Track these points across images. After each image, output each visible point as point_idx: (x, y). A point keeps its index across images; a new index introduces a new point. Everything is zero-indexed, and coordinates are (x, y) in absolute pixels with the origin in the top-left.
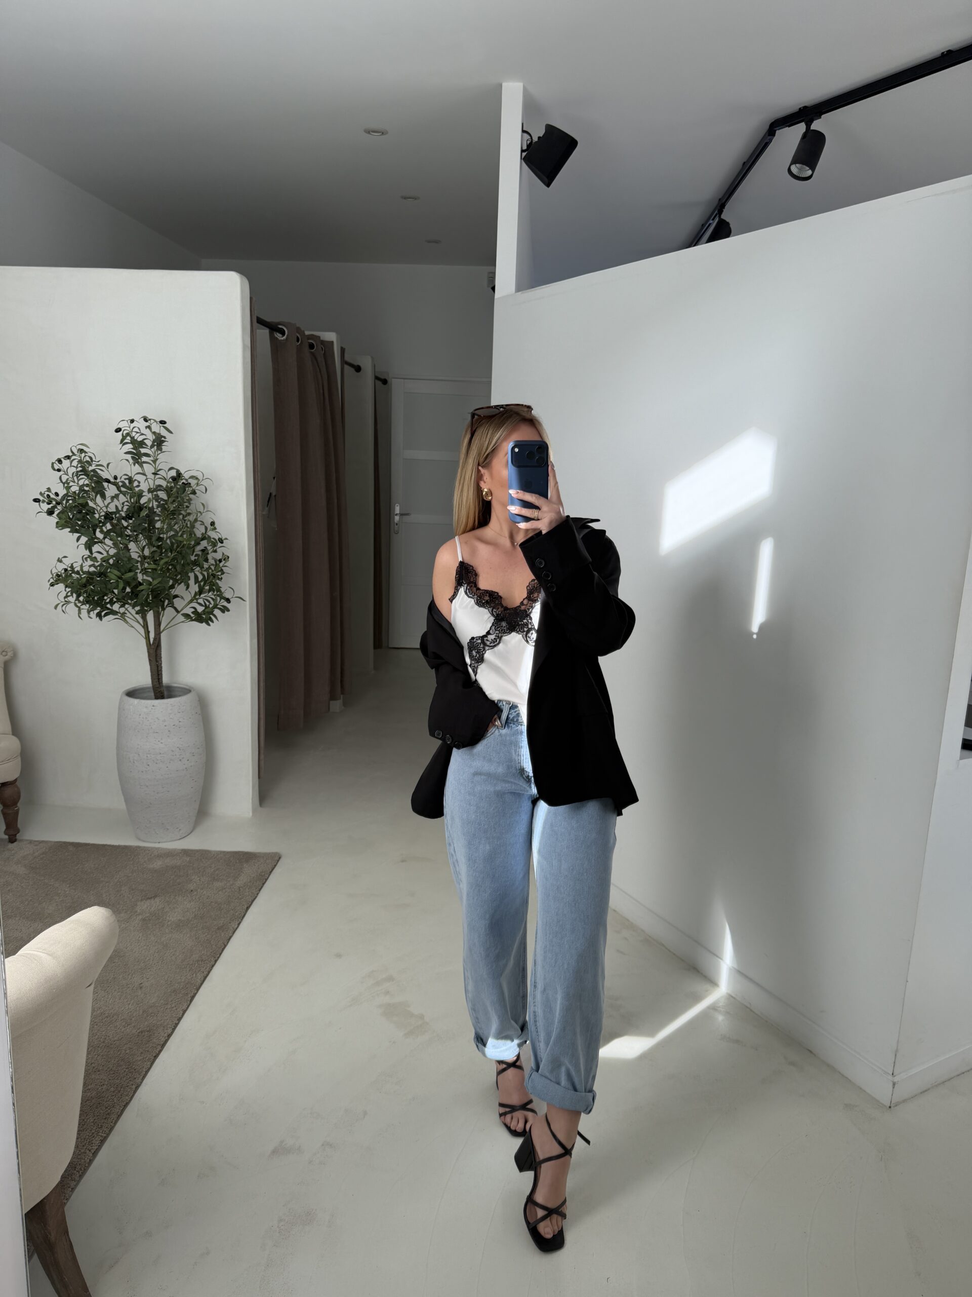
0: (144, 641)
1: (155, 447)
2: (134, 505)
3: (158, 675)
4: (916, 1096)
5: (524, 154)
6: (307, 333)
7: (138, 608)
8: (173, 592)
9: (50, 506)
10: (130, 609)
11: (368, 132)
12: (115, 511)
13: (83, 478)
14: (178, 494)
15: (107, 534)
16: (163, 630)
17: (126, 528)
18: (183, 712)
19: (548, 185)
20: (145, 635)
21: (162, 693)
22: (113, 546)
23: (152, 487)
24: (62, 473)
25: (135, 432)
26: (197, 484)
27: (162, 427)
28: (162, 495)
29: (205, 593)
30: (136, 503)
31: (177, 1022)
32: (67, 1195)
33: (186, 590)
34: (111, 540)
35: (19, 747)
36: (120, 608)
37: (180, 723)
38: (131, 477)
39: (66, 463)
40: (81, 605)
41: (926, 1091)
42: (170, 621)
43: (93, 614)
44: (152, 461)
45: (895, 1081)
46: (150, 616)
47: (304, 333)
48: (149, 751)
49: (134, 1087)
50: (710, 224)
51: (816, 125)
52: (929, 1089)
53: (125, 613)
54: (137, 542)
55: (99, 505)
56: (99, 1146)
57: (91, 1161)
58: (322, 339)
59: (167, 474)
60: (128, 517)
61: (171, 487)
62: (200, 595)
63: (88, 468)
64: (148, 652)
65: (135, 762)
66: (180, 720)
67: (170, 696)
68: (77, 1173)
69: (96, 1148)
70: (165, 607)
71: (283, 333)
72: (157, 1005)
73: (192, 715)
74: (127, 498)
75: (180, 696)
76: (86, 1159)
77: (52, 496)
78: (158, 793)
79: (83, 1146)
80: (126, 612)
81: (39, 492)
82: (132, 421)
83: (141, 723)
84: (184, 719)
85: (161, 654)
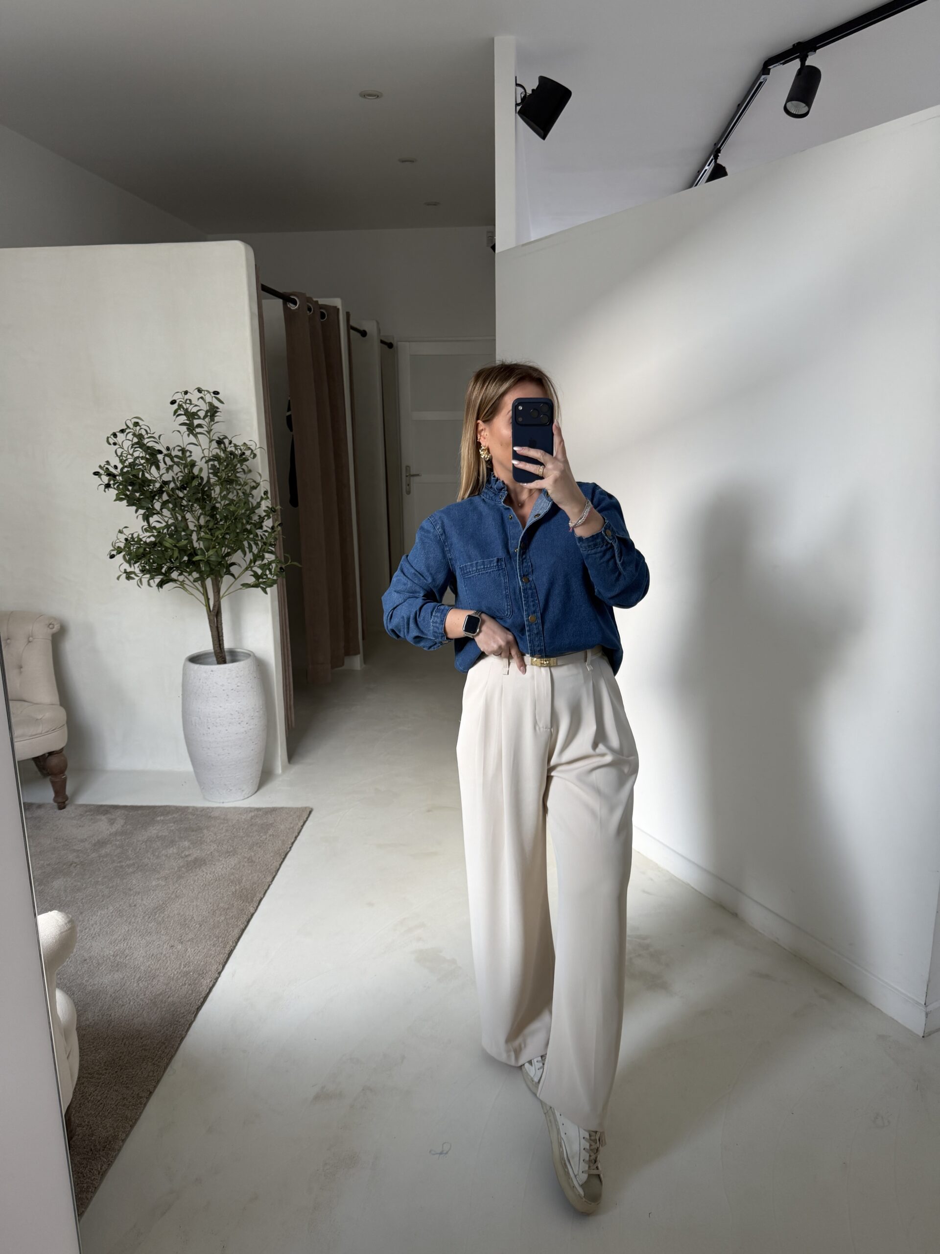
0: (204, 608)
2: (187, 475)
3: (219, 641)
5: (519, 108)
7: (196, 576)
8: (231, 559)
10: (189, 576)
11: (364, 95)
13: (138, 451)
16: (222, 599)
18: (241, 677)
19: (543, 138)
20: (205, 603)
21: (223, 658)
22: (171, 516)
23: (207, 457)
24: (117, 446)
25: (189, 404)
27: (214, 398)
29: (259, 560)
30: (189, 473)
33: (242, 558)
34: (169, 510)
35: (66, 716)
38: (184, 448)
39: (121, 437)
42: (229, 589)
43: (154, 584)
44: (205, 431)
46: (209, 582)
50: (706, 170)
53: (184, 581)
54: (192, 511)
62: (255, 563)
63: (144, 440)
64: (209, 618)
65: (197, 725)
67: (231, 661)
70: (223, 574)
71: (295, 302)
73: (252, 679)
74: (181, 469)
75: (241, 660)
77: (111, 469)
78: (219, 755)
82: (186, 393)
83: (201, 687)
84: (242, 683)
85: (221, 620)
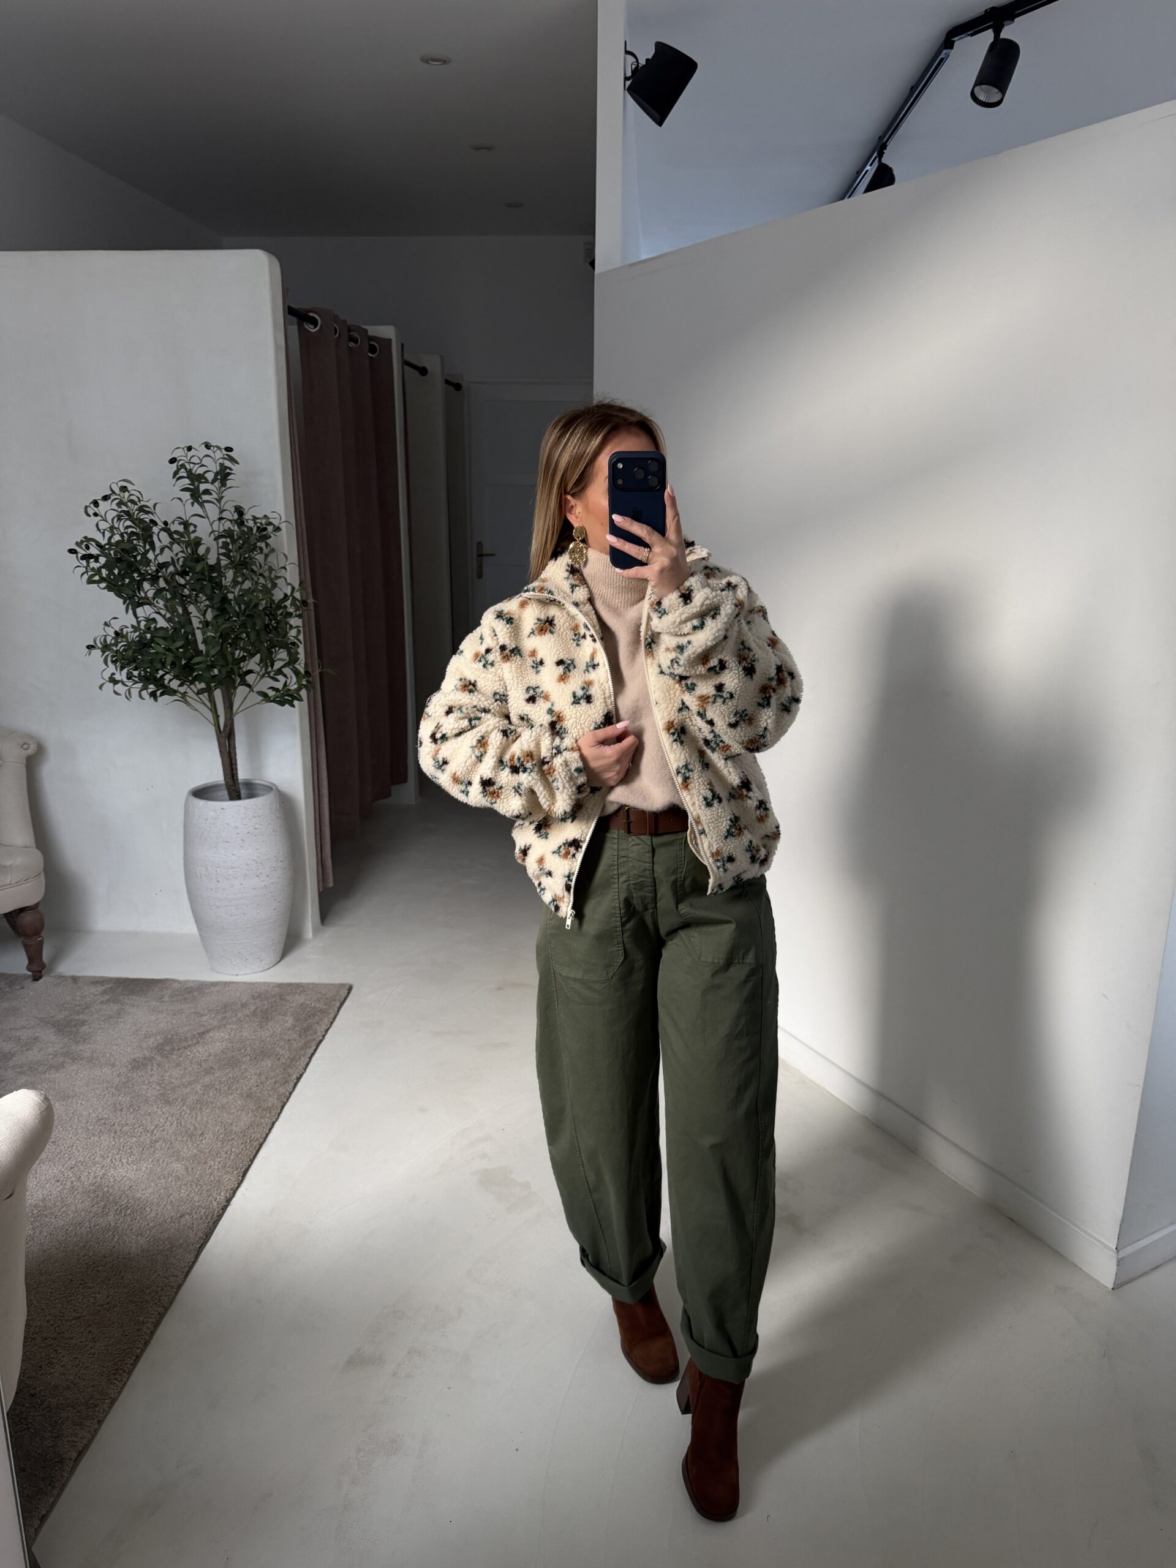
1: (219, 482)
2: (190, 556)
3: (232, 769)
5: (629, 86)
7: (203, 685)
8: (246, 666)
10: (192, 687)
15: (159, 592)
16: (236, 713)
17: (184, 586)
18: (259, 816)
19: (660, 124)
20: (214, 720)
21: (237, 792)
24: (100, 518)
25: (193, 463)
27: (224, 456)
30: (193, 554)
36: (180, 686)
37: (257, 831)
38: (186, 520)
39: (104, 506)
42: (243, 701)
43: (146, 695)
44: (215, 499)
46: (218, 694)
47: (346, 324)
48: (219, 863)
50: (866, 172)
53: (186, 693)
54: (197, 604)
64: (219, 741)
65: (203, 877)
66: (257, 827)
67: (248, 796)
70: (236, 685)
71: (315, 323)
74: (182, 548)
75: (260, 795)
78: (231, 915)
80: (189, 690)
81: (75, 541)
82: (190, 449)
83: (208, 829)
84: (261, 825)
85: (235, 744)
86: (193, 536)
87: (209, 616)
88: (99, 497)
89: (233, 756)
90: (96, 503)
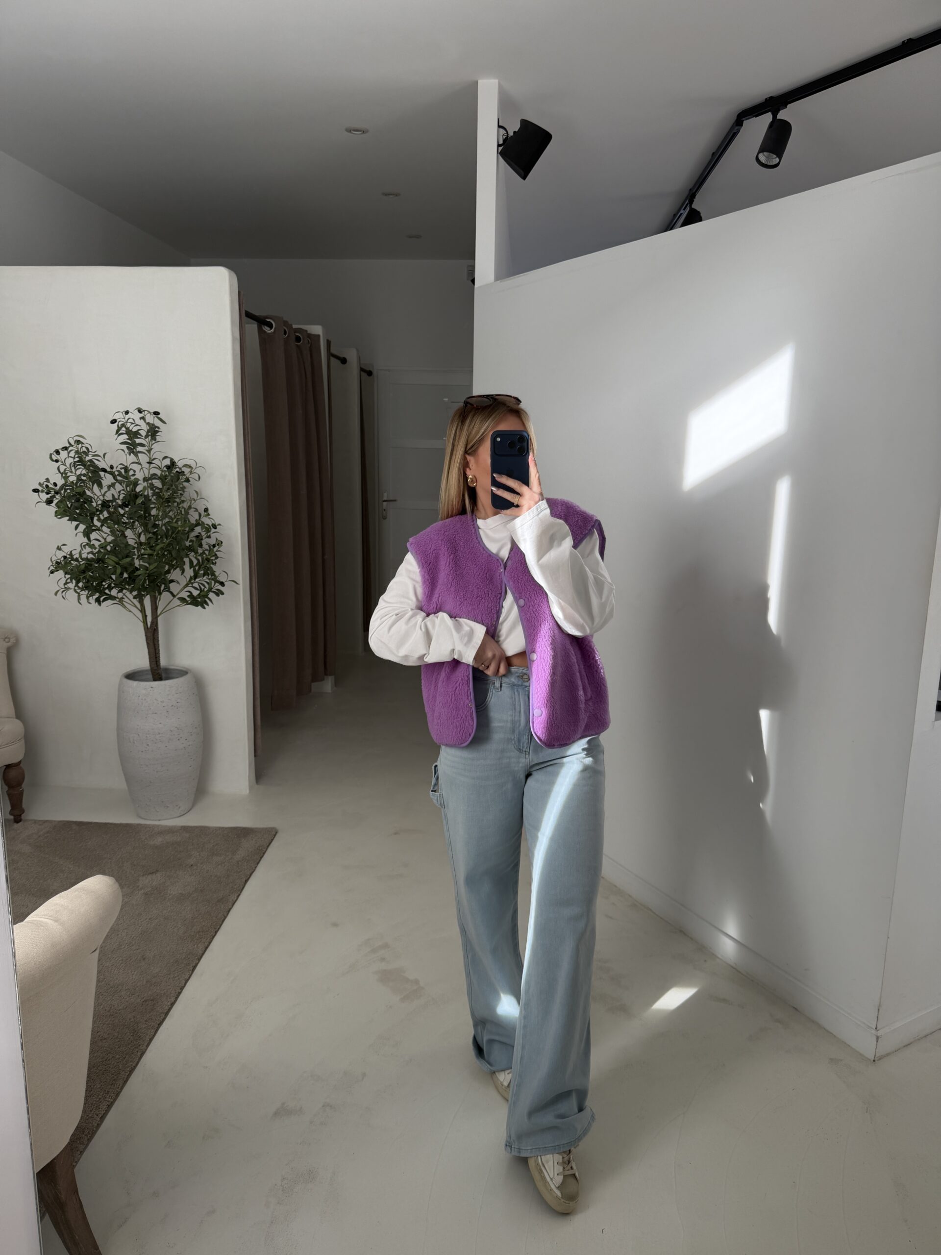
0: (142, 624)
1: (150, 437)
2: (129, 493)
3: (156, 657)
4: (899, 1049)
5: (500, 148)
6: (294, 326)
7: (135, 593)
8: (170, 577)
9: (49, 496)
10: (128, 594)
11: (349, 130)
12: (110, 498)
13: (81, 468)
14: (172, 482)
15: (104, 522)
16: (160, 614)
17: (123, 515)
18: (180, 694)
19: (524, 178)
20: (143, 619)
21: (159, 675)
22: (110, 534)
23: (147, 476)
24: (59, 463)
26: (191, 473)
27: (156, 418)
28: (157, 483)
29: (199, 578)
30: (132, 491)
31: (180, 991)
32: (76, 1158)
33: (182, 575)
34: (108, 527)
35: (23, 730)
36: (118, 593)
37: (178, 705)
38: (126, 466)
39: (64, 454)
40: (81, 591)
41: (909, 1044)
43: (92, 600)
44: (147, 450)
45: (878, 1035)
46: (147, 601)
47: (292, 327)
48: (149, 731)
49: (139, 1054)
50: (681, 214)
51: (782, 115)
52: (911, 1043)
53: (123, 598)
54: (134, 529)
55: (96, 494)
56: (106, 1111)
57: (99, 1126)
58: (309, 332)
59: (161, 463)
60: (124, 505)
61: (166, 476)
62: (195, 580)
63: (85, 458)
64: (146, 636)
65: (135, 742)
66: (178, 701)
67: (168, 678)
68: (85, 1137)
69: (103, 1112)
70: (161, 591)
71: (271, 326)
72: (160, 975)
73: (190, 696)
75: (177, 678)
76: (94, 1123)
77: (51, 486)
78: (157, 772)
79: (91, 1111)
81: (38, 483)
82: (127, 413)
83: (140, 704)
84: (181, 700)
86: (132, 478)
87: (143, 539)
88: (59, 447)
89: (157, 647)
90: (57, 452)
